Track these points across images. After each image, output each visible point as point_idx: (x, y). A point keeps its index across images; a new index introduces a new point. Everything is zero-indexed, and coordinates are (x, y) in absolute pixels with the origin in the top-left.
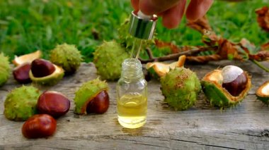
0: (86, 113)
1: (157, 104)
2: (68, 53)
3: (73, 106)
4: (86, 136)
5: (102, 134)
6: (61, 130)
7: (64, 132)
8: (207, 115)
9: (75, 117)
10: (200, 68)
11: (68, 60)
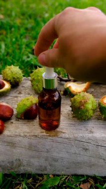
0: (23, 118)
1: (69, 114)
2: (14, 73)
3: (15, 112)
4: (22, 134)
5: (32, 134)
6: (7, 129)
7: (9, 131)
8: (100, 124)
9: (16, 120)
10: (101, 87)
11: (14, 78)
